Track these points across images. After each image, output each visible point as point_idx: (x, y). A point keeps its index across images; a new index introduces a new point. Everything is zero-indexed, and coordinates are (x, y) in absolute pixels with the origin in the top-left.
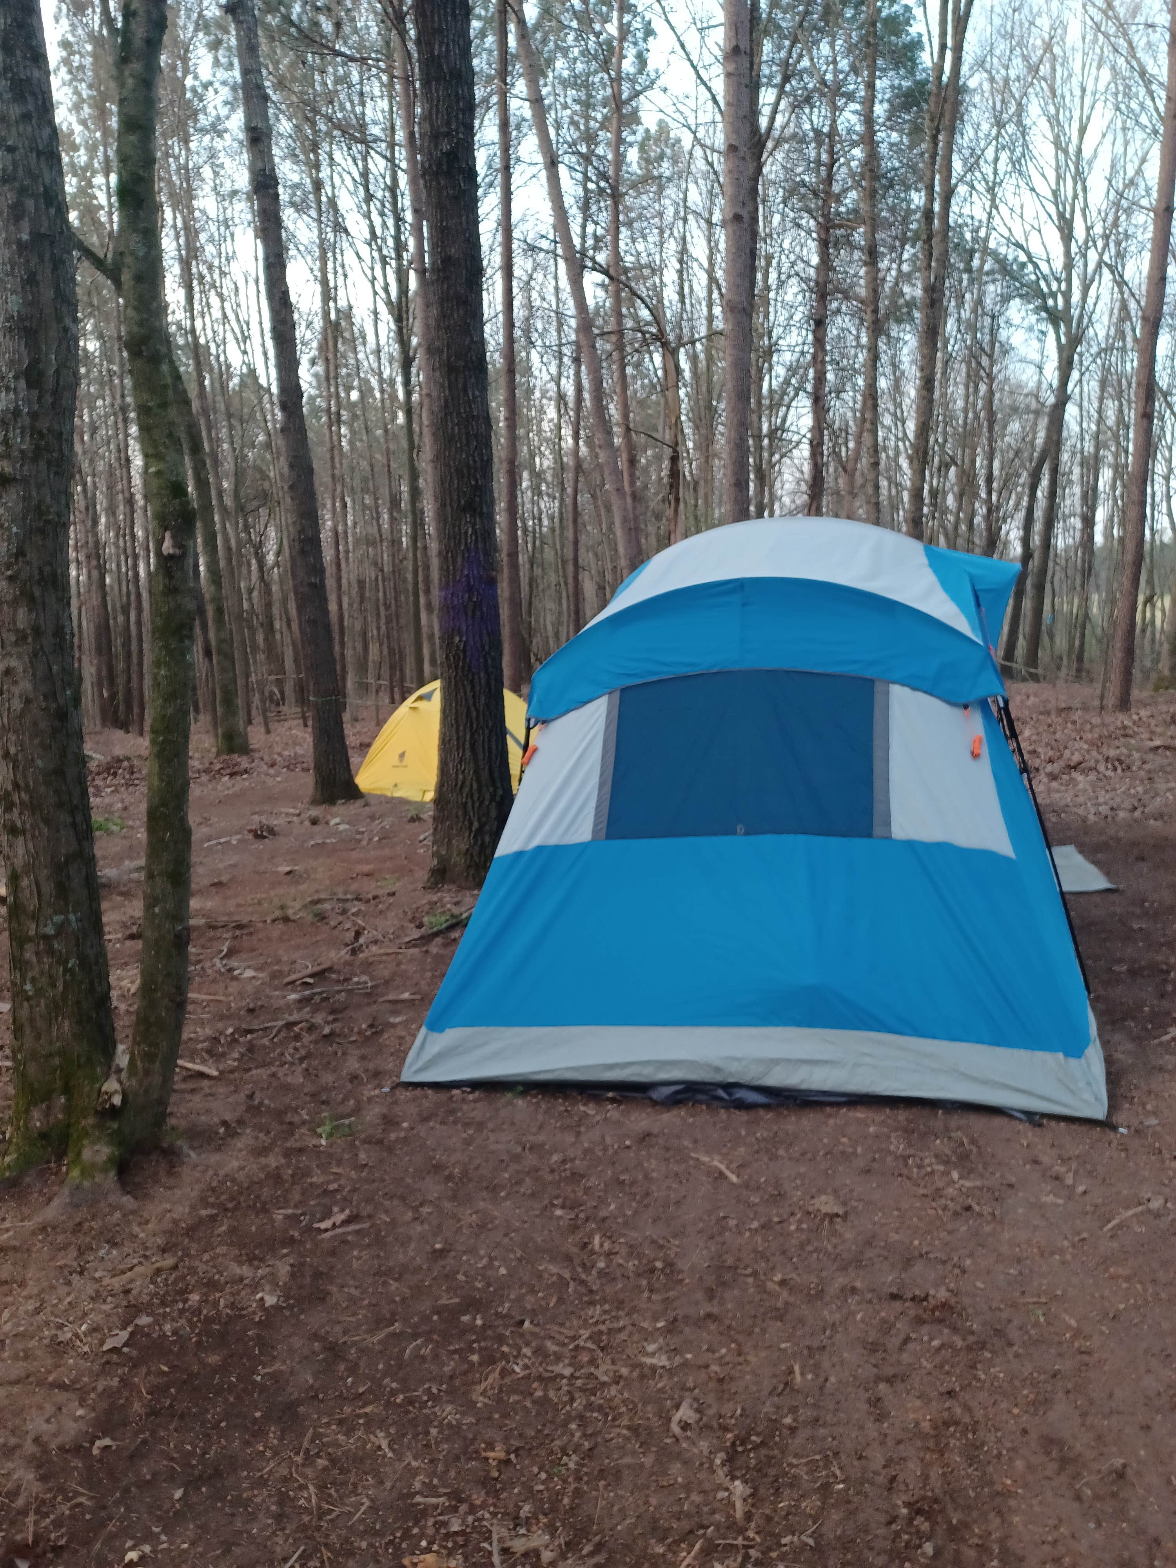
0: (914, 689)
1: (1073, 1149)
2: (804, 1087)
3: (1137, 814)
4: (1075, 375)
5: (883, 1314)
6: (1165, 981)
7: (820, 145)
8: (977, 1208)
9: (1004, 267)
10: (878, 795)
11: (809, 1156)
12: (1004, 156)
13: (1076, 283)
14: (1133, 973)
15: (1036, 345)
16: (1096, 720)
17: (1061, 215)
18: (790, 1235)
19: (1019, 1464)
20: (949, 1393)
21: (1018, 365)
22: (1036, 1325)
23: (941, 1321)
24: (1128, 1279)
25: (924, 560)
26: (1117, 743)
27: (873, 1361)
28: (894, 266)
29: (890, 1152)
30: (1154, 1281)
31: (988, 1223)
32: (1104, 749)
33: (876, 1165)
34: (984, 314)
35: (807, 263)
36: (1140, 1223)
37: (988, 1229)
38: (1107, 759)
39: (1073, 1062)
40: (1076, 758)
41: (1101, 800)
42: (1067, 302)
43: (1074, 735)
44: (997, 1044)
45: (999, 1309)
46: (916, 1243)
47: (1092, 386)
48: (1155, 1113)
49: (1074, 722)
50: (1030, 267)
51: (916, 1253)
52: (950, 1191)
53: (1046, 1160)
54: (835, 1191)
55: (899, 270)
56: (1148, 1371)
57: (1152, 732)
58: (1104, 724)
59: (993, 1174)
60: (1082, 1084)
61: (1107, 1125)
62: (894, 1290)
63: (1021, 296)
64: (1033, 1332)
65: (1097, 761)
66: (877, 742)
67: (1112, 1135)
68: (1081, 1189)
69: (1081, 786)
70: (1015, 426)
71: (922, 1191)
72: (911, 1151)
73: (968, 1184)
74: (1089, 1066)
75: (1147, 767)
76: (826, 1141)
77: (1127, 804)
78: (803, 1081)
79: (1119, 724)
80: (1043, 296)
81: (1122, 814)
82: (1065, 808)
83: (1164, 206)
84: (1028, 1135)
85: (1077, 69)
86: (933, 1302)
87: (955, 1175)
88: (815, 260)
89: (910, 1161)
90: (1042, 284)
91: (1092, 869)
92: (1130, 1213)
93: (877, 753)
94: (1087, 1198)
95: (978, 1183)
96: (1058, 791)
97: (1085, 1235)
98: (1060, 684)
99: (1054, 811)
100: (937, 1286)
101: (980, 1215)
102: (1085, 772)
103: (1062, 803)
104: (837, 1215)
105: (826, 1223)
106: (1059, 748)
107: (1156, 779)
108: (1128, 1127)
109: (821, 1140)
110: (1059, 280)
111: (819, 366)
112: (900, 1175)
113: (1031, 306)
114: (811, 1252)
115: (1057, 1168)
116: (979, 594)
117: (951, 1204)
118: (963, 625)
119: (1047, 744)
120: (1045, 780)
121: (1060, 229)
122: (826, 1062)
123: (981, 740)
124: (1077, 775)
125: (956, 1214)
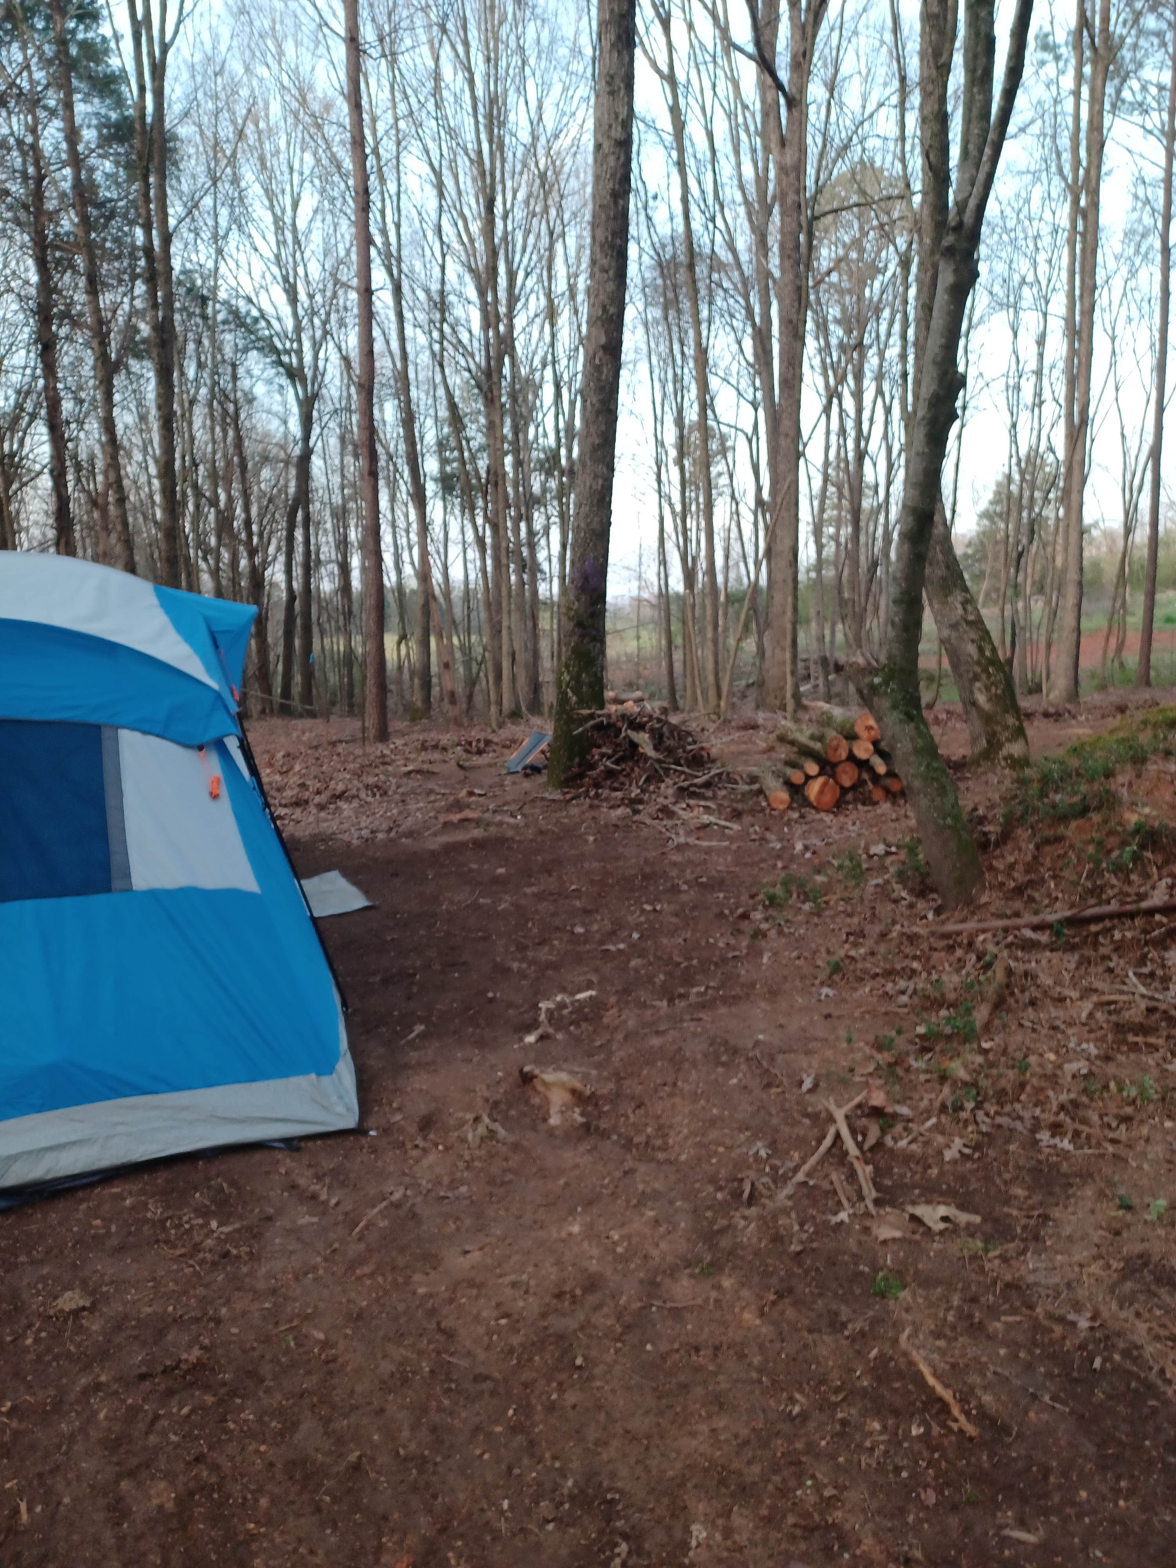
0: (145, 733)
1: (328, 1163)
2: (50, 1176)
3: (393, 834)
4: (316, 430)
5: (130, 1401)
6: (412, 983)
7: (24, 154)
8: (234, 1252)
9: (237, 319)
10: (114, 847)
11: (56, 1251)
12: (224, 212)
13: (307, 345)
14: (385, 982)
15: (278, 397)
16: (358, 751)
17: (286, 279)
18: (26, 1350)
19: (264, 1502)
20: (197, 1460)
21: (264, 415)
22: (287, 1351)
23: (192, 1384)
24: (372, 1275)
25: (155, 601)
26: (377, 771)
27: (115, 1460)
28: (126, 300)
29: (146, 1221)
30: (393, 1269)
31: (245, 1264)
32: (364, 778)
33: (131, 1239)
34: (224, 361)
35: (27, 282)
36: (384, 1217)
37: (245, 1270)
38: (367, 787)
39: (325, 1080)
40: (341, 787)
41: (363, 825)
42: (301, 360)
43: (339, 766)
44: (253, 1080)
45: (253, 1349)
46: (171, 1308)
47: (334, 442)
48: (399, 1109)
49: (339, 754)
50: (263, 324)
51: (170, 1320)
52: (209, 1242)
53: (302, 1182)
54: (84, 1283)
55: (132, 305)
56: (385, 1356)
57: (407, 759)
58: (365, 755)
59: (252, 1211)
60: (334, 1098)
61: (359, 1131)
62: (144, 1369)
63: (258, 349)
64: (283, 1360)
65: (358, 790)
66: (109, 791)
67: (363, 1141)
68: (333, 1201)
69: (345, 813)
70: (266, 473)
71: (179, 1252)
72: (170, 1213)
73: (226, 1229)
74: (340, 1079)
75: (400, 790)
76: (75, 1229)
77: (384, 826)
78: (48, 1171)
79: (378, 753)
80: (278, 352)
81: (381, 836)
82: (331, 837)
83: (363, 286)
84: (287, 1163)
85: (283, 145)
86: (184, 1366)
87: (214, 1224)
88: (34, 278)
89: (168, 1224)
90: (276, 340)
91: (353, 890)
92: (375, 1211)
93: (110, 802)
94: (340, 1209)
95: (237, 1226)
96: (326, 820)
97: (336, 1245)
98: (333, 718)
99: (323, 840)
100: (190, 1347)
101: (238, 1257)
102: (350, 799)
103: (330, 831)
104: (84, 1308)
105: (70, 1322)
106: (326, 779)
107: (408, 800)
108: (377, 1129)
109: (70, 1230)
110: (292, 341)
111: (51, 393)
112: (157, 1241)
113: (268, 360)
114: (50, 1362)
115: (313, 1187)
116: (217, 636)
117: (208, 1256)
118: (195, 667)
119: (315, 777)
120: (314, 811)
121: (286, 291)
122: (73, 1143)
123: (218, 781)
124: (342, 804)
125: (214, 1264)
